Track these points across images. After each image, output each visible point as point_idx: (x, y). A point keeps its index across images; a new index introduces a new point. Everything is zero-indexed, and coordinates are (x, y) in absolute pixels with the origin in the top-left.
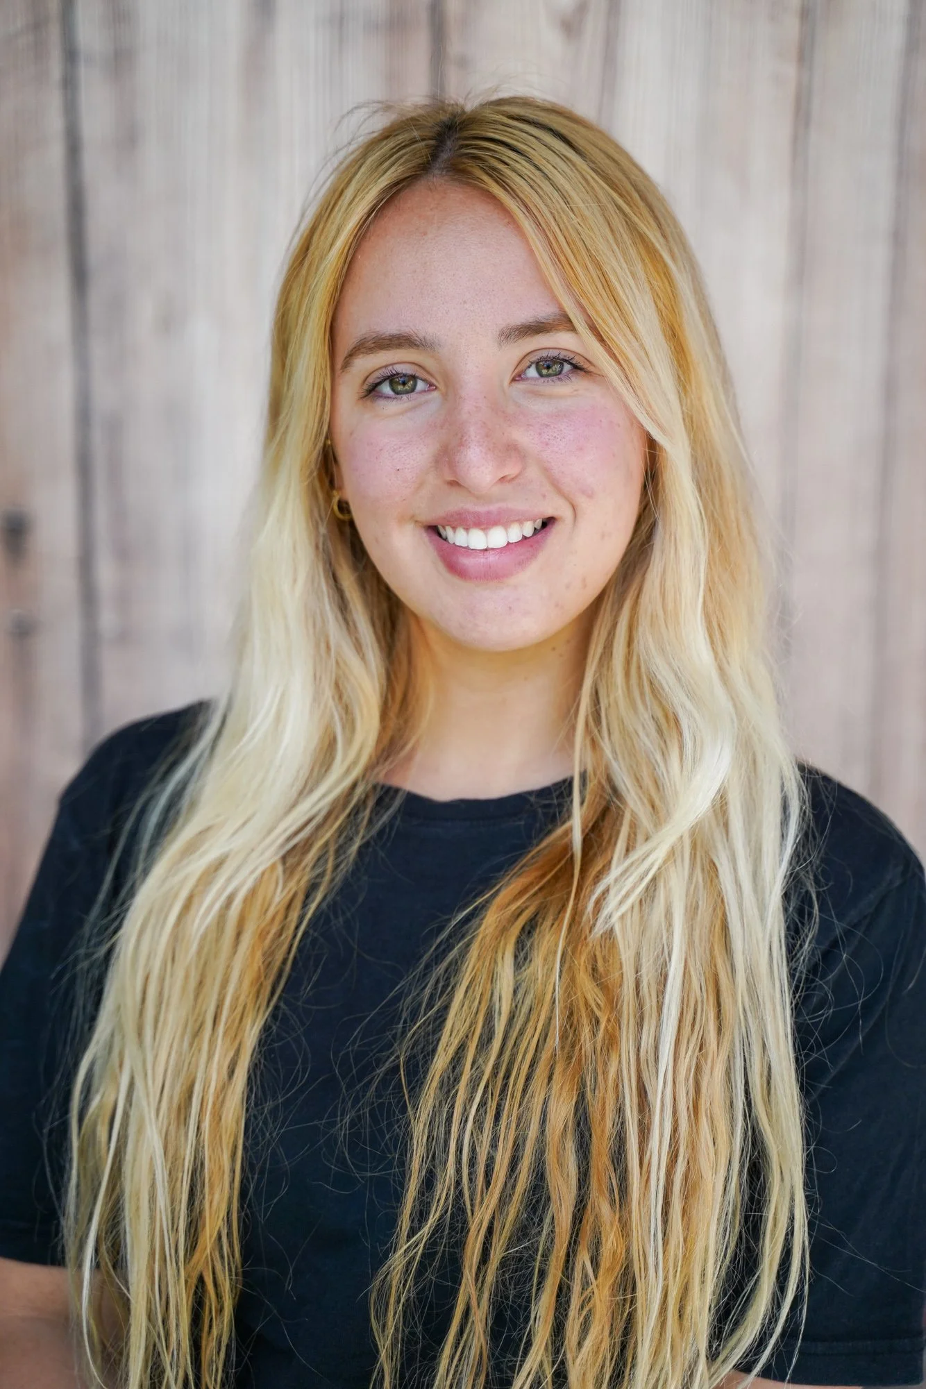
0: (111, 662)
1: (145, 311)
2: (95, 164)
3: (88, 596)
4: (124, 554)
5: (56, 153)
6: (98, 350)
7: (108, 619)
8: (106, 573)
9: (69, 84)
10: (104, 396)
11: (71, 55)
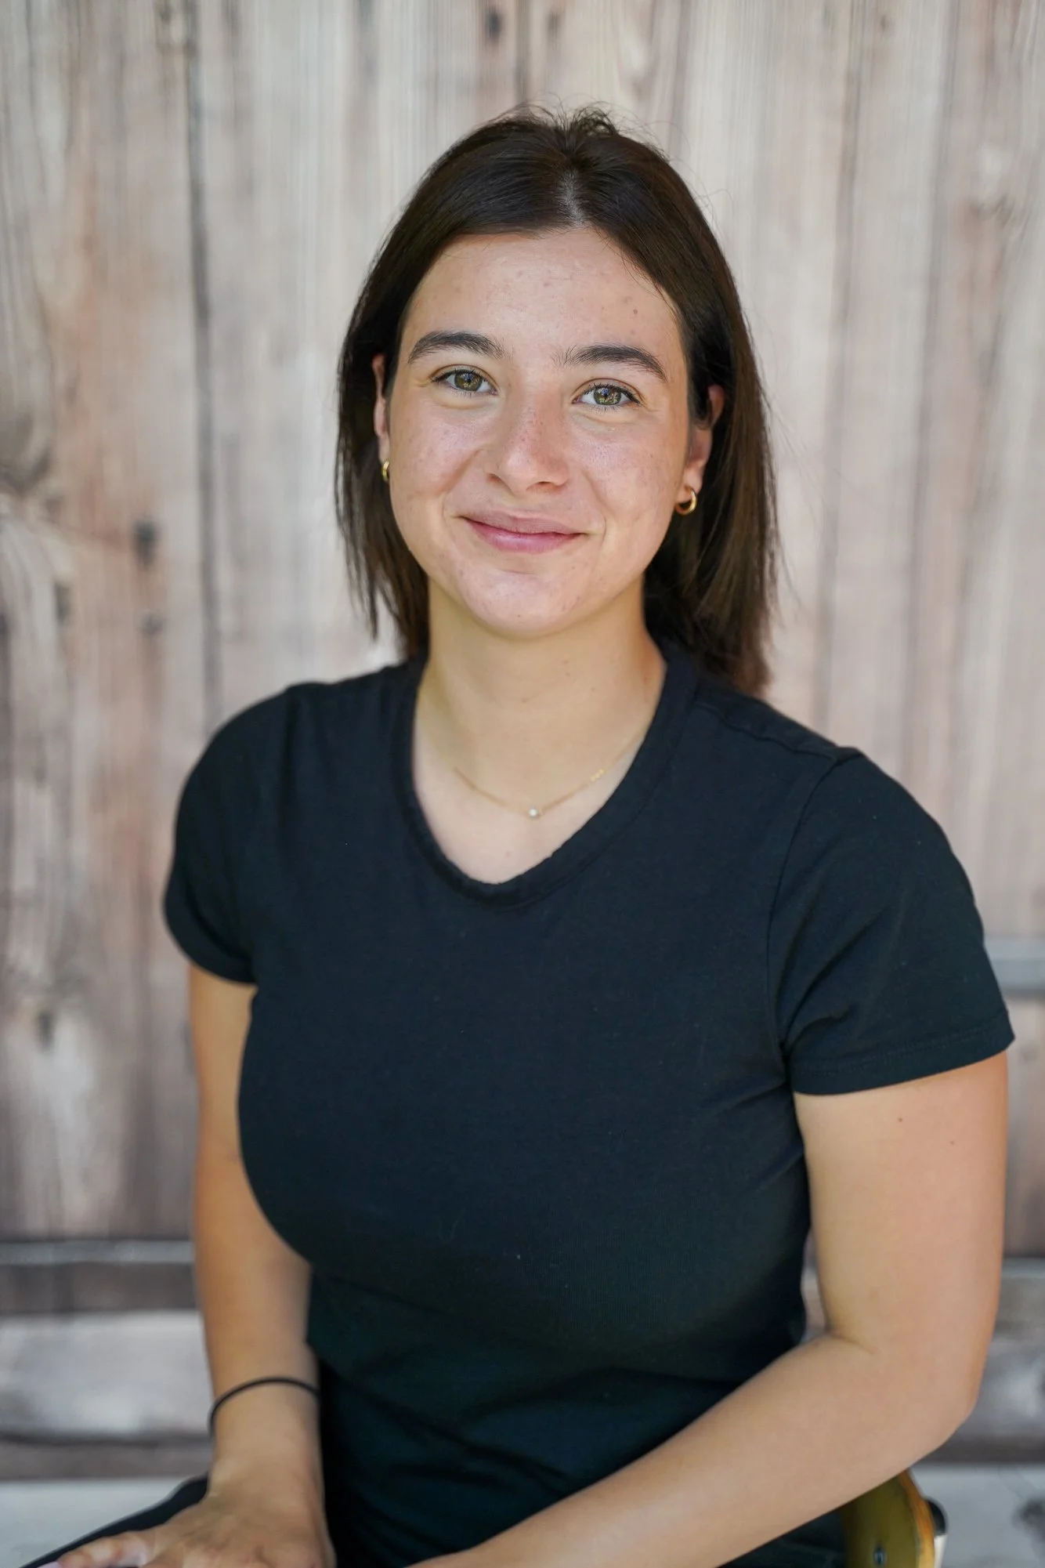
0: (228, 654)
1: (260, 342)
2: (216, 210)
3: (209, 598)
4: (241, 562)
5: (181, 201)
6: (219, 378)
7: (226, 619)
8: (225, 578)
9: (193, 139)
10: (223, 423)
11: (195, 111)
